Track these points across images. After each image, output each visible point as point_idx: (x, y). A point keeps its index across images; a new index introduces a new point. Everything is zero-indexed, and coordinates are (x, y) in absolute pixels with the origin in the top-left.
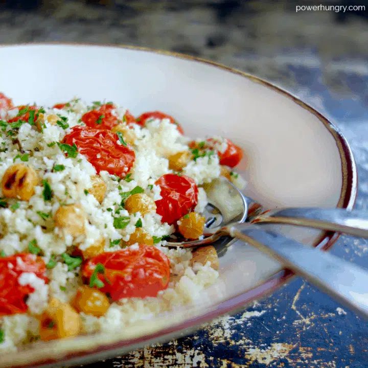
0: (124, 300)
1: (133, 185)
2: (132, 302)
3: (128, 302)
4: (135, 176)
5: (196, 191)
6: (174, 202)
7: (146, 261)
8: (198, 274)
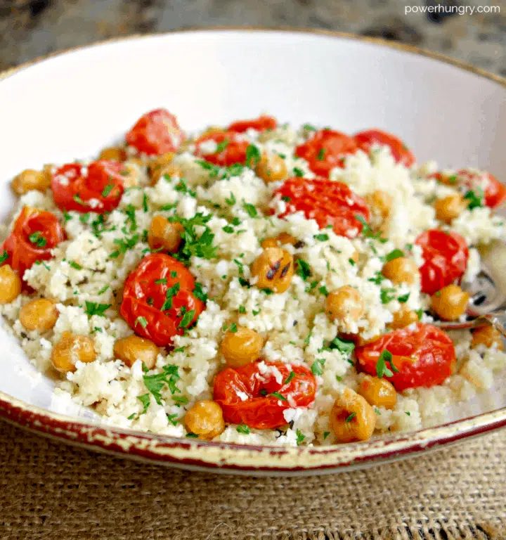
0: (410, 391)
1: (389, 247)
2: (418, 393)
3: (414, 393)
4: (392, 235)
5: (466, 254)
6: (437, 270)
7: (433, 344)
8: (485, 359)
